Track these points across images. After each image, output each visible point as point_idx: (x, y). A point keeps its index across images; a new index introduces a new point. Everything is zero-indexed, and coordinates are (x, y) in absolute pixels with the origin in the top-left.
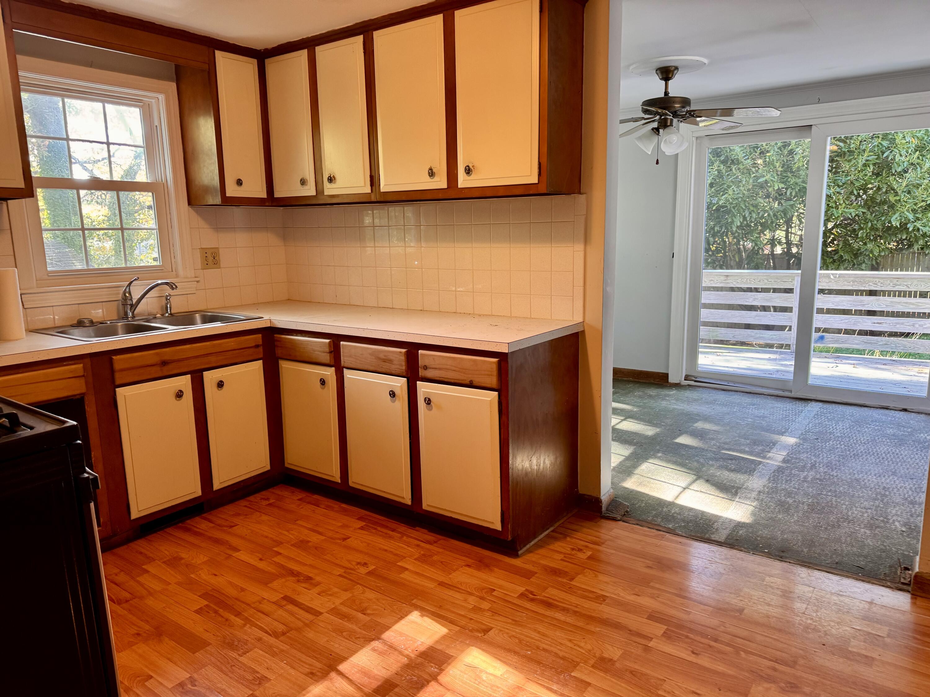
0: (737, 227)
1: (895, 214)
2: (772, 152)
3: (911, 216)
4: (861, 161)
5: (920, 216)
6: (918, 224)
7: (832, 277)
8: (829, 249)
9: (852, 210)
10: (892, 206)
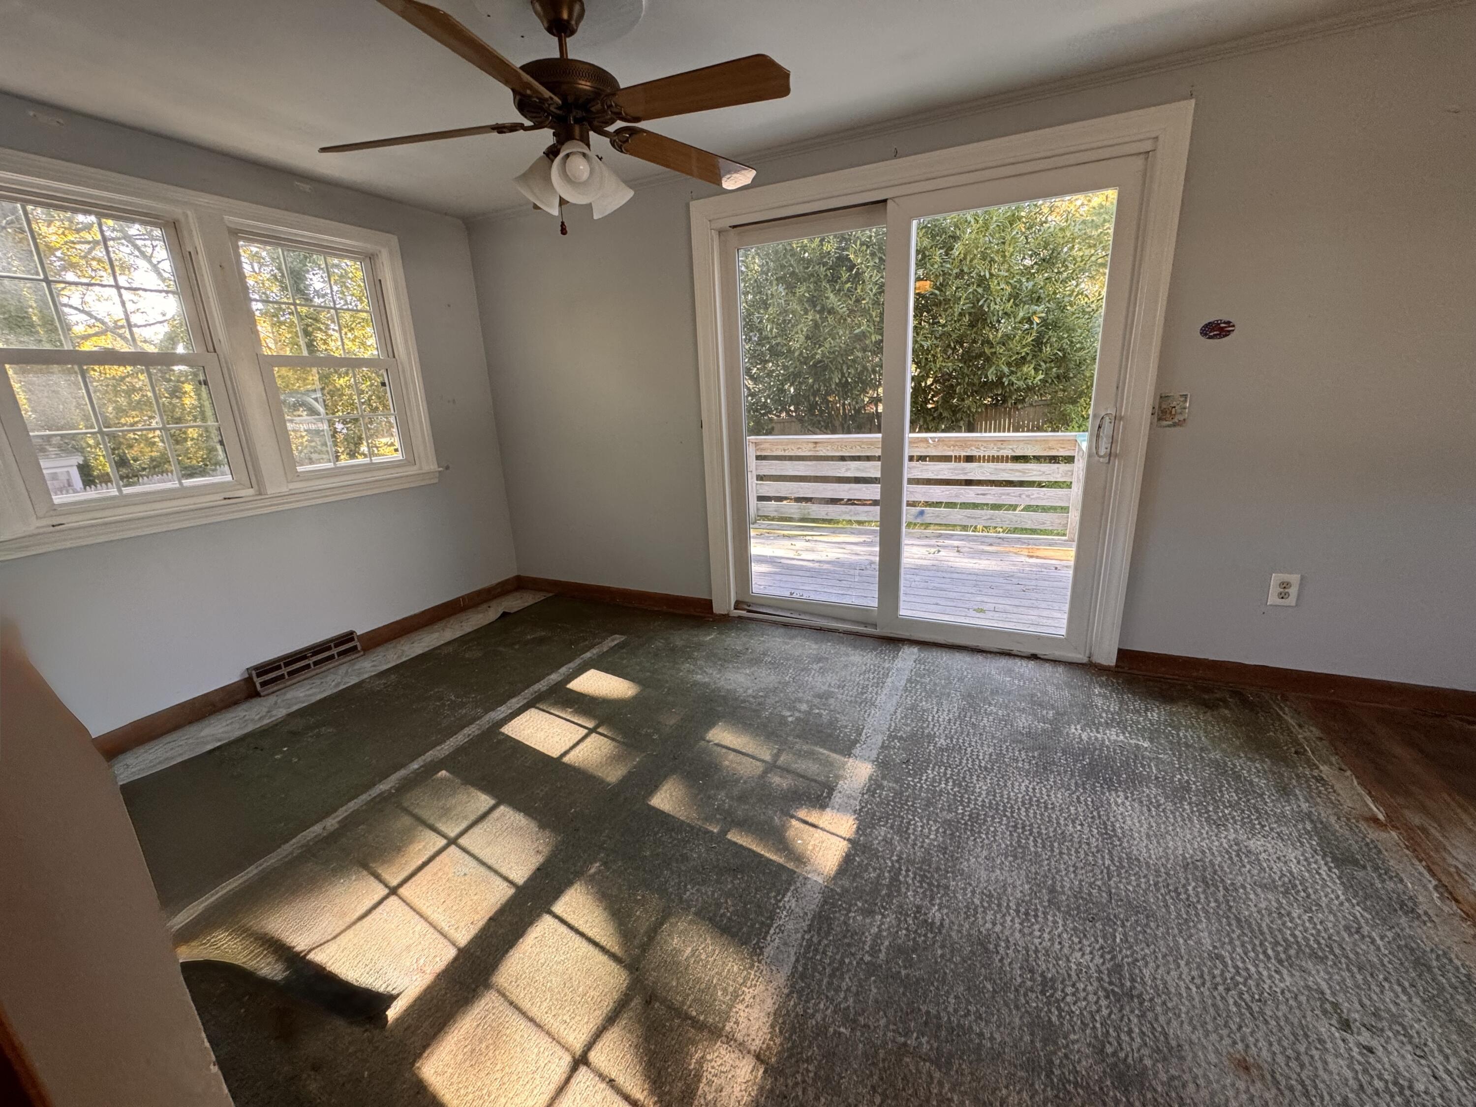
0: (837, 384)
1: (991, 367)
2: (867, 299)
3: (1006, 370)
4: (957, 310)
5: (1014, 369)
6: (1013, 378)
7: (930, 441)
8: (930, 406)
9: (950, 364)
10: (988, 360)
